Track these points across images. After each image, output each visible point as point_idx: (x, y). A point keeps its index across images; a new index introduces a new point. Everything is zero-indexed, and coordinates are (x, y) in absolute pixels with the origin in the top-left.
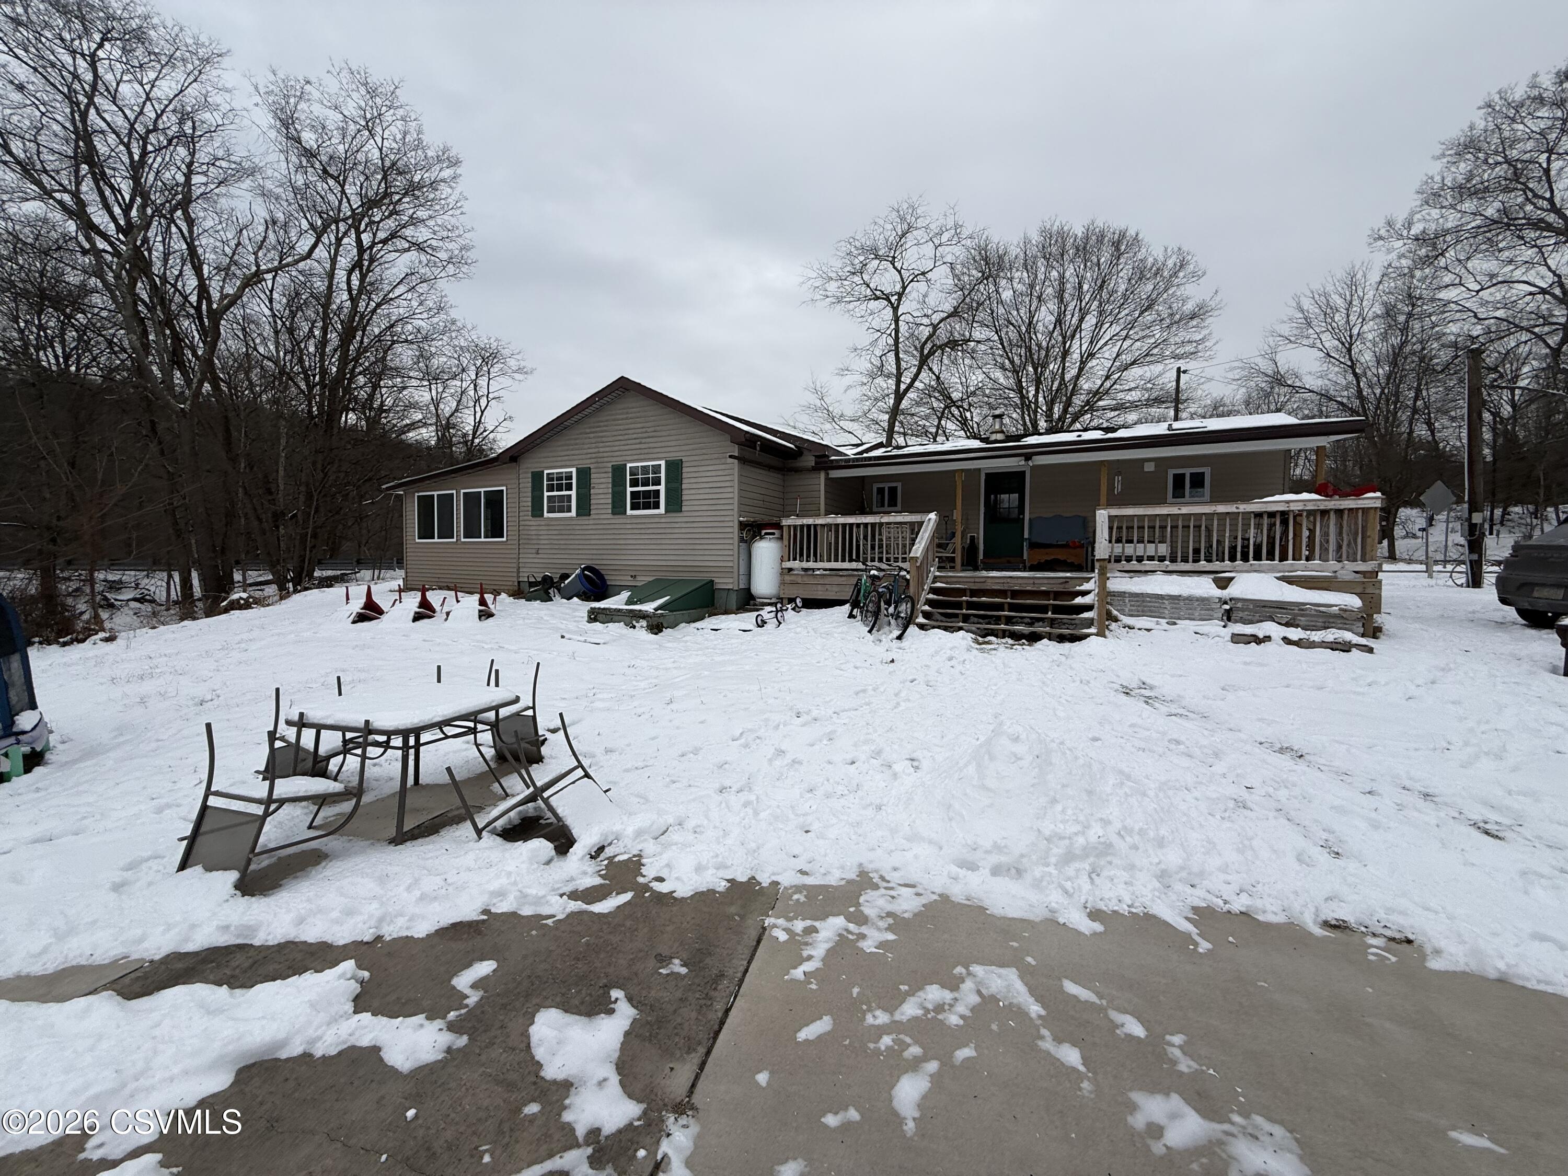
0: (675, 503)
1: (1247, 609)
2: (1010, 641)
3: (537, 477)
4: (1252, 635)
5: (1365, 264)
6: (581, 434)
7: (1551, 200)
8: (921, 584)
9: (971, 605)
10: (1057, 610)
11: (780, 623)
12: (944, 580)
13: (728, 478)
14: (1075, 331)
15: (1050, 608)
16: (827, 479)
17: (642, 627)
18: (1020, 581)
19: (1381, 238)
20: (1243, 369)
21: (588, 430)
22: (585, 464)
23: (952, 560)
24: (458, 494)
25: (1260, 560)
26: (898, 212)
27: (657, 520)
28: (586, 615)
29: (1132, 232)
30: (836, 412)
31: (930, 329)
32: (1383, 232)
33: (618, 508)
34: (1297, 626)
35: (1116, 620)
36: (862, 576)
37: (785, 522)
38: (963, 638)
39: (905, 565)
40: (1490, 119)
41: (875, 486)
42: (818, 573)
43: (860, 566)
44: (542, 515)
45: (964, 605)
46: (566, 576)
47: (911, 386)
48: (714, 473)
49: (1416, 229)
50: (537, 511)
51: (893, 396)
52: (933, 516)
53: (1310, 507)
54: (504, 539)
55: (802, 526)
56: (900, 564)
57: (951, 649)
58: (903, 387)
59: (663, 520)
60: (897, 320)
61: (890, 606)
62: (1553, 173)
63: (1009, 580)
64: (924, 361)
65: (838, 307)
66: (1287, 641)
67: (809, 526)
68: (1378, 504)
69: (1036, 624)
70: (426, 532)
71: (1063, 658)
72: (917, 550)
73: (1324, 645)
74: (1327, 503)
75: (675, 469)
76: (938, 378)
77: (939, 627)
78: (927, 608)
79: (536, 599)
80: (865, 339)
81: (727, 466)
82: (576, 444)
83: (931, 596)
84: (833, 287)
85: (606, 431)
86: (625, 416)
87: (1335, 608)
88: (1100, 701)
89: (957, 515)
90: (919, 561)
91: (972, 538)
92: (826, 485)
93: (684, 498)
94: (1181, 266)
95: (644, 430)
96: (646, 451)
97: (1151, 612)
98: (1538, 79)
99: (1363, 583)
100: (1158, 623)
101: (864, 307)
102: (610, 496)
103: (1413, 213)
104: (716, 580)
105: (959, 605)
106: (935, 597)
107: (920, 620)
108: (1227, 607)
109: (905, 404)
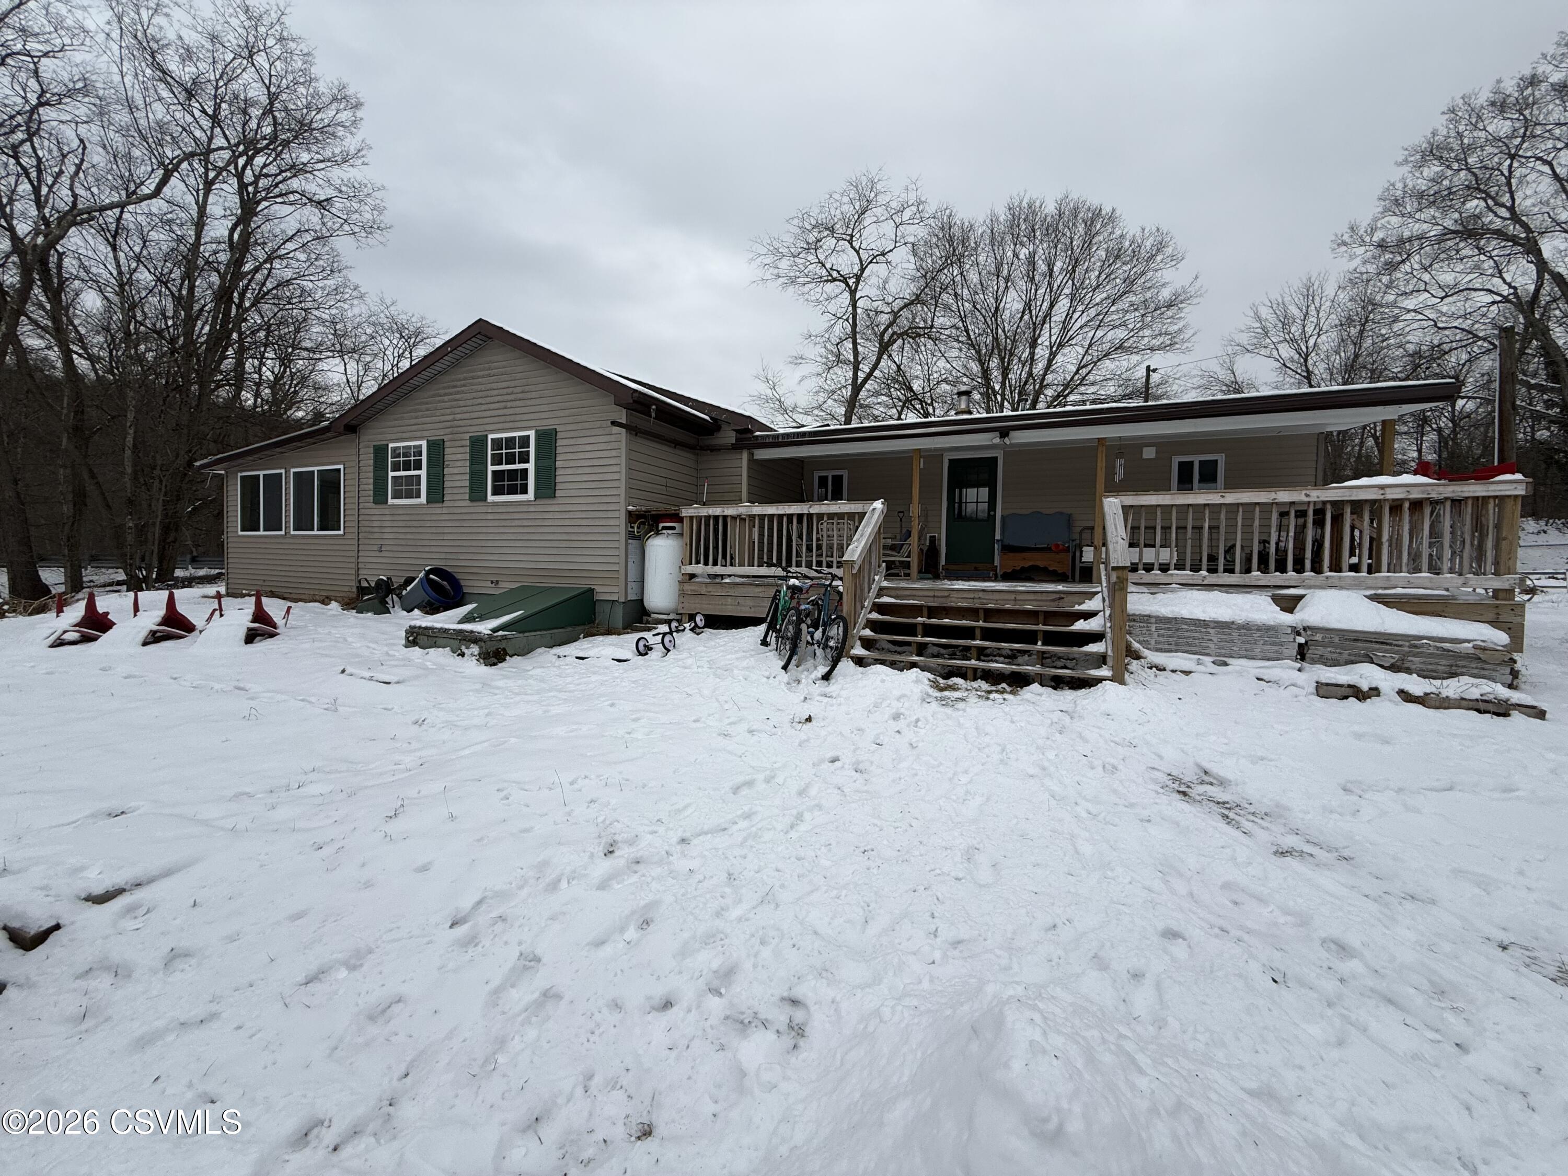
0: (547, 487)
1: (1331, 644)
2: (985, 686)
3: (380, 452)
4: (1350, 686)
5: (1322, 275)
6: (434, 396)
7: (1512, 209)
8: (858, 599)
9: (930, 630)
10: (1051, 639)
11: (668, 651)
12: (893, 592)
13: (614, 453)
14: (1045, 317)
15: (1040, 636)
16: (752, 461)
17: (472, 655)
18: (997, 596)
19: (1344, 244)
20: (1202, 377)
21: (442, 392)
22: (436, 435)
23: (907, 565)
24: (288, 474)
25: (1340, 571)
26: (856, 187)
27: (524, 509)
28: (404, 634)
29: (1106, 209)
30: (788, 403)
31: (890, 316)
32: (1346, 238)
33: (477, 493)
34: (1409, 671)
35: (1138, 657)
36: (781, 585)
37: (686, 512)
38: (917, 681)
39: (839, 572)
40: (1451, 126)
41: (817, 475)
42: (727, 580)
43: (779, 572)
44: (387, 502)
45: (920, 629)
46: (409, 581)
47: (870, 375)
48: (596, 447)
49: (1378, 236)
50: (380, 497)
51: (850, 388)
52: (878, 505)
53: (1416, 495)
54: (341, 532)
55: (708, 518)
56: (834, 571)
57: (898, 699)
58: (861, 375)
59: (532, 509)
60: (854, 307)
61: (817, 629)
62: (1514, 181)
63: (981, 595)
64: (884, 348)
65: (791, 289)
66: (1406, 696)
67: (716, 518)
68: (1521, 491)
69: (1020, 660)
70: (250, 524)
71: (1067, 719)
72: (853, 551)
73: (1464, 703)
74: (1441, 488)
75: (547, 440)
76: (899, 367)
77: (883, 662)
78: (867, 632)
79: (368, 611)
80: (819, 323)
81: (613, 438)
82: (427, 410)
83: (875, 616)
84: (784, 264)
85: (463, 392)
86: (486, 372)
87: (1466, 645)
88: (1145, 814)
89: (915, 510)
90: (856, 567)
91: (933, 539)
92: (749, 468)
93: (558, 479)
94: (1158, 250)
95: (510, 390)
96: (512, 418)
97: (1188, 644)
98: (1502, 85)
99: (1497, 607)
100: (1199, 663)
101: (819, 290)
102: (467, 477)
103: (1376, 220)
104: (598, 589)
105: (911, 630)
106: (880, 617)
107: (858, 651)
108: (1301, 640)
109: (863, 394)
